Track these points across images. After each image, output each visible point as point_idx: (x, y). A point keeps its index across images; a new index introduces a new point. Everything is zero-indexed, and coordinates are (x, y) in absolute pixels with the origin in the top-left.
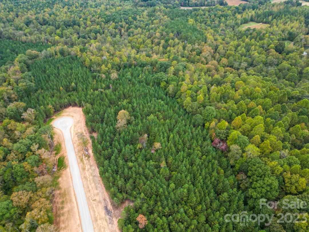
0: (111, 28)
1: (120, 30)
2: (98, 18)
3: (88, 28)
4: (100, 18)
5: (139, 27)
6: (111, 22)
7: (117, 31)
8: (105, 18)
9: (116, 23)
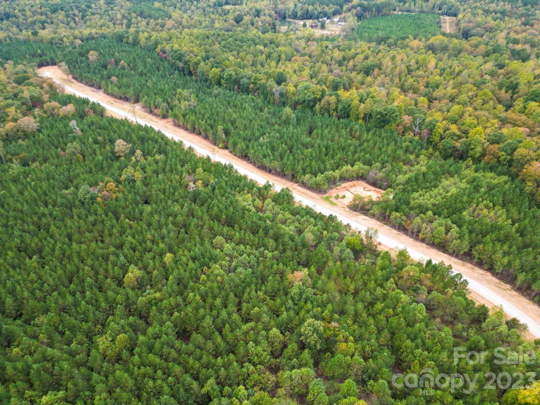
0: (61, 17)
1: (74, 19)
2: (41, 8)
3: (30, 20)
4: (43, 8)
5: (97, 14)
6: (60, 11)
7: (69, 19)
8: (49, 7)
9: (66, 11)
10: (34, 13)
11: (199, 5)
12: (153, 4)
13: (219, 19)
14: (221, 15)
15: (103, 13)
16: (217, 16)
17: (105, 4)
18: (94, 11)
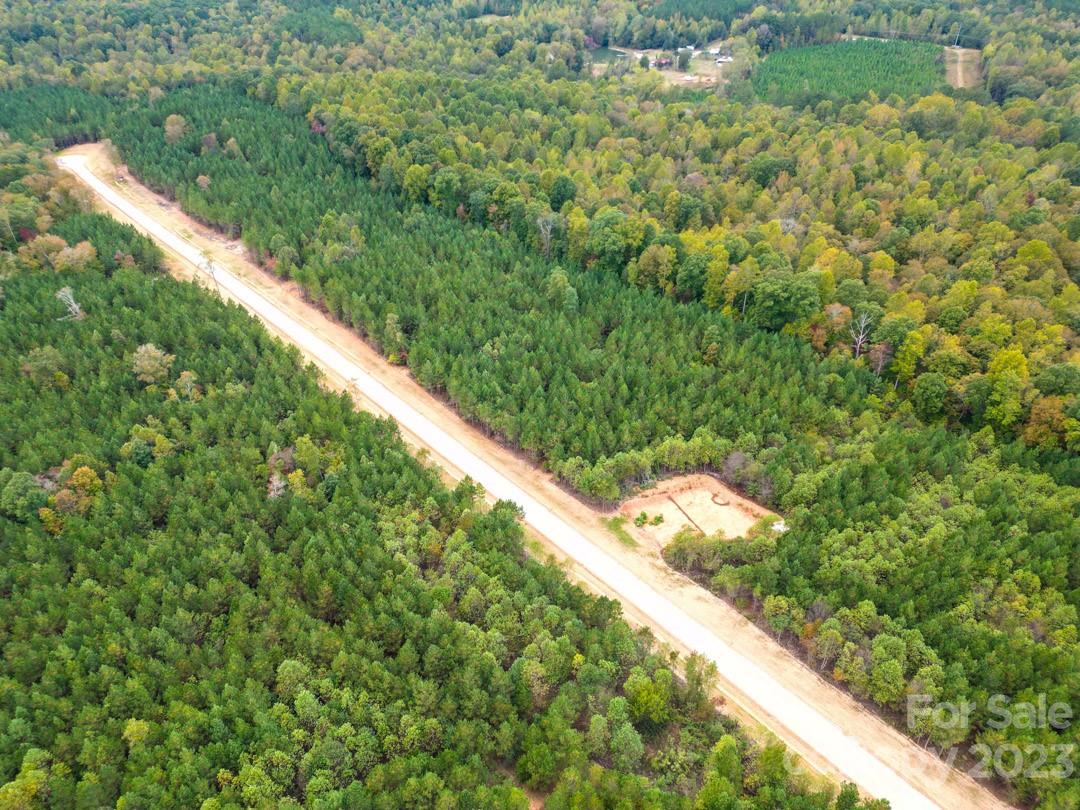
0: (142, 36)
1: (168, 40)
2: (105, 17)
3: (81, 41)
4: (109, 17)
5: (216, 30)
6: (141, 23)
8: (122, 16)
9: (154, 24)
10: (92, 27)
11: (429, 14)
12: (332, 12)
13: (462, 47)
14: (467, 37)
15: (227, 29)
16: (460, 40)
17: (236, 8)
18: (212, 24)
